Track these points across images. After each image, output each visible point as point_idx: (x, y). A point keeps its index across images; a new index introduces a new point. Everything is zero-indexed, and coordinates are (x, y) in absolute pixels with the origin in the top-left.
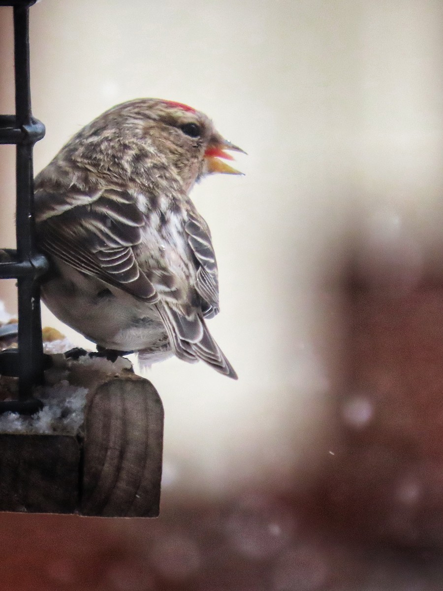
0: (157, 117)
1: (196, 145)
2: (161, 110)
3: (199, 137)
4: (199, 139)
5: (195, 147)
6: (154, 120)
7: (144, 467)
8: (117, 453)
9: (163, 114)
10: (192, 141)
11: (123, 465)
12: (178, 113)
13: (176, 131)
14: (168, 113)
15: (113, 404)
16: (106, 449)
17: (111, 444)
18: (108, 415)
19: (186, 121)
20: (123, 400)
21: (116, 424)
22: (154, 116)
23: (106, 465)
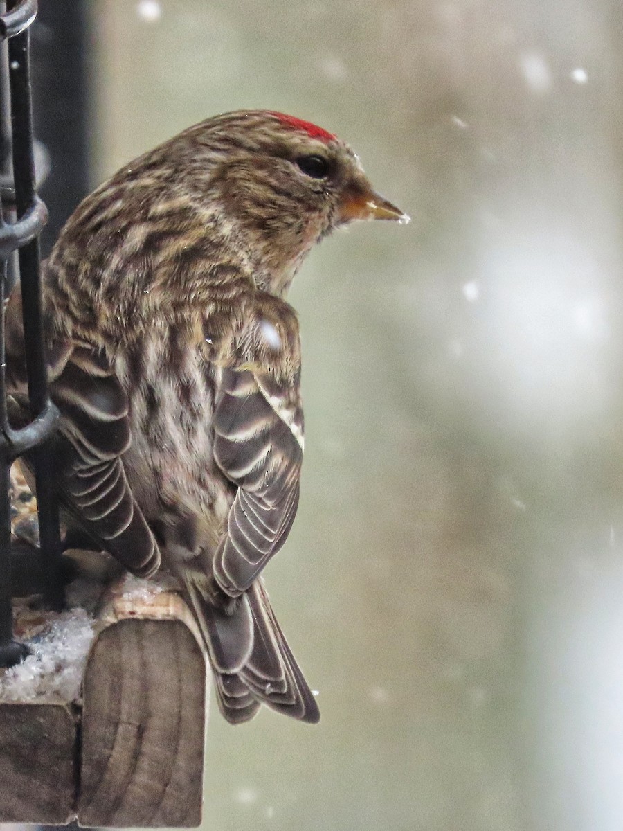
0: (256, 146)
1: (319, 189)
2: (266, 134)
3: (326, 178)
4: (326, 181)
5: (318, 193)
6: (250, 149)
7: (176, 751)
8: (134, 730)
9: (267, 140)
10: (315, 184)
11: (143, 749)
12: (294, 139)
13: (287, 167)
14: (277, 139)
15: (125, 655)
16: (117, 725)
17: (124, 717)
18: (118, 672)
19: (305, 151)
20: (141, 648)
21: (131, 685)
22: (250, 143)
23: (117, 748)
